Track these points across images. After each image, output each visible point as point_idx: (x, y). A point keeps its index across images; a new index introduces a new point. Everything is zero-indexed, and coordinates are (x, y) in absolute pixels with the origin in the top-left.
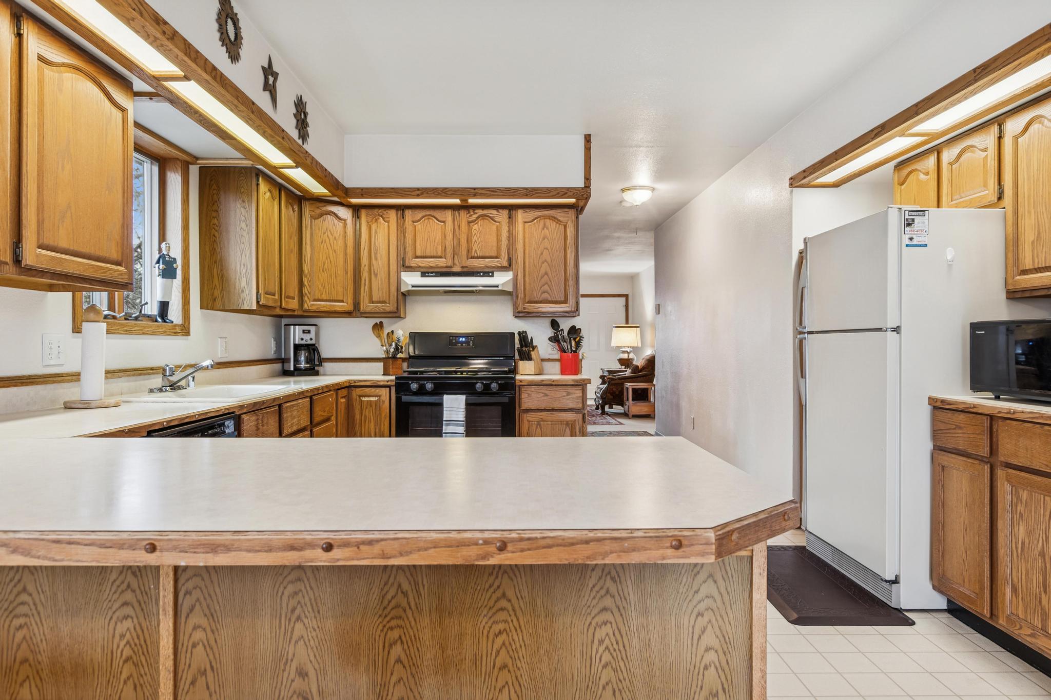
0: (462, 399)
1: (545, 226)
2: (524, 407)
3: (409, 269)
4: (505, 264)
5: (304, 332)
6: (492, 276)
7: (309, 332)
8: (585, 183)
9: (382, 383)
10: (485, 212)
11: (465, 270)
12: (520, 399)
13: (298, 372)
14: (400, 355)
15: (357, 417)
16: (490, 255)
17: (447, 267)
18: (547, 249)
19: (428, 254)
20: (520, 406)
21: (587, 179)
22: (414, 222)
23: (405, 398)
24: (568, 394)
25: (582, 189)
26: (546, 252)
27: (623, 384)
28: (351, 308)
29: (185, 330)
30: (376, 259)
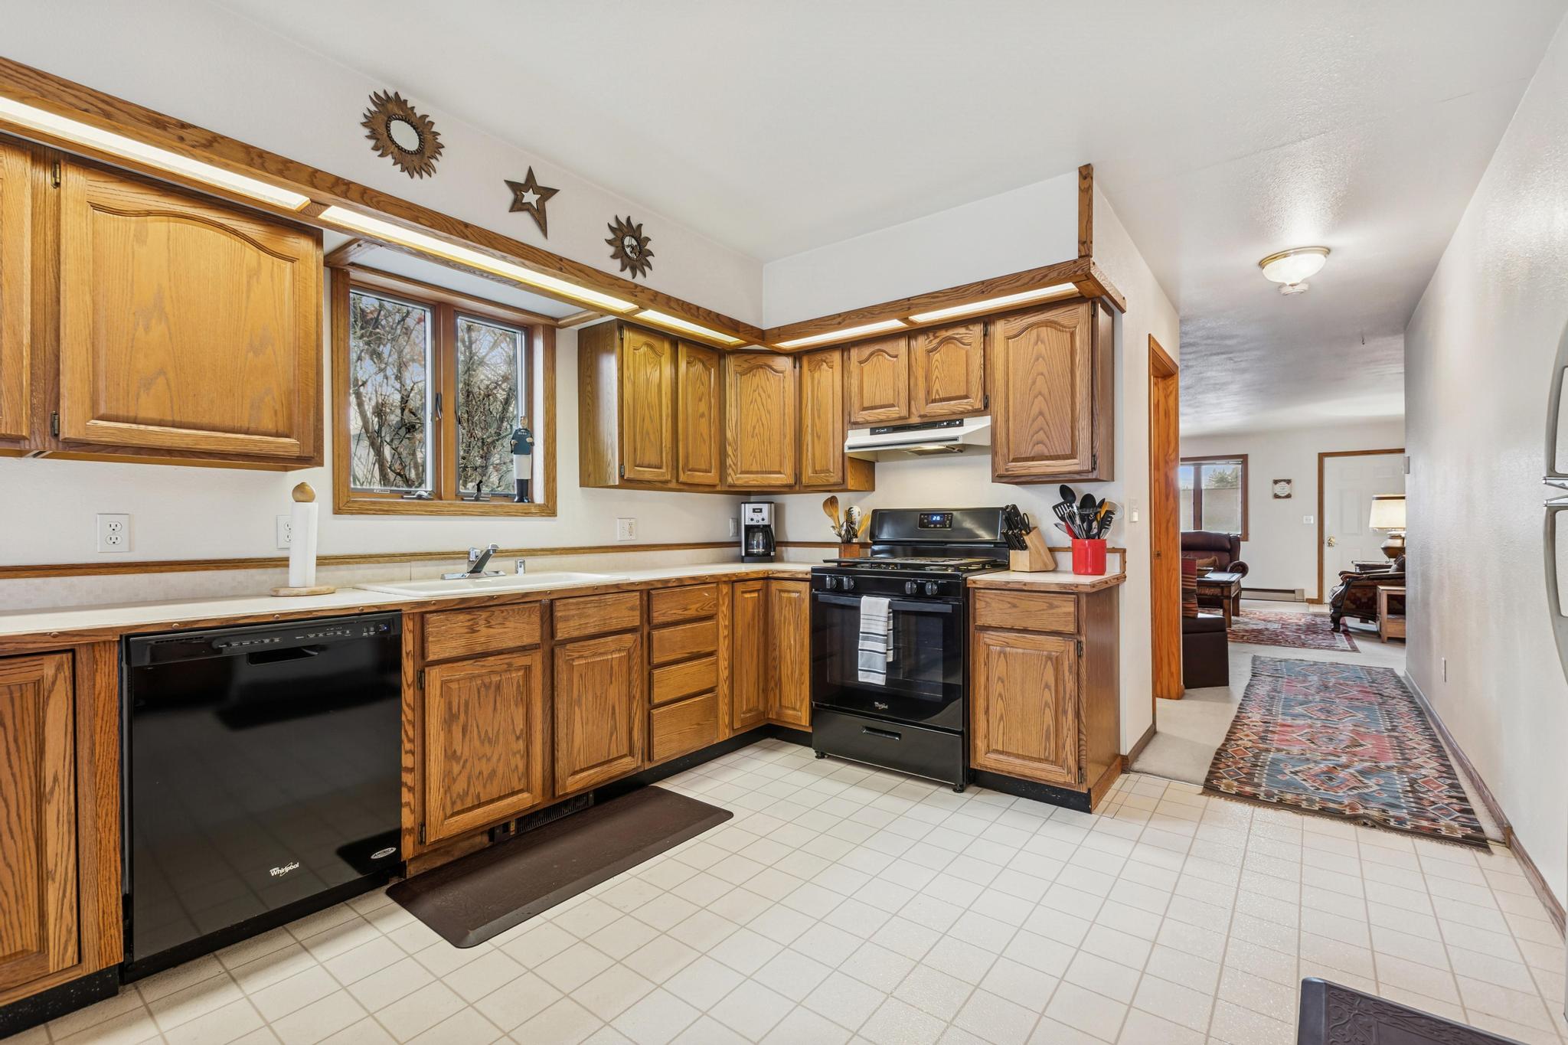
0: (884, 602)
1: (1038, 339)
2: (979, 623)
3: (856, 425)
4: (979, 405)
5: (754, 510)
6: (961, 424)
7: (761, 511)
8: (1079, 251)
9: (800, 576)
10: (950, 333)
11: (926, 420)
12: (975, 609)
13: (750, 557)
14: (855, 540)
15: (777, 616)
16: (958, 394)
17: (901, 418)
18: (1042, 374)
19: (878, 403)
20: (975, 622)
21: (1085, 242)
22: (861, 362)
23: (823, 597)
24: (1051, 606)
25: (1075, 262)
26: (1040, 380)
27: (1375, 587)
28: (791, 481)
29: (549, 509)
30: (819, 417)
